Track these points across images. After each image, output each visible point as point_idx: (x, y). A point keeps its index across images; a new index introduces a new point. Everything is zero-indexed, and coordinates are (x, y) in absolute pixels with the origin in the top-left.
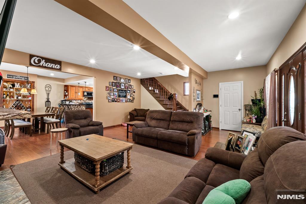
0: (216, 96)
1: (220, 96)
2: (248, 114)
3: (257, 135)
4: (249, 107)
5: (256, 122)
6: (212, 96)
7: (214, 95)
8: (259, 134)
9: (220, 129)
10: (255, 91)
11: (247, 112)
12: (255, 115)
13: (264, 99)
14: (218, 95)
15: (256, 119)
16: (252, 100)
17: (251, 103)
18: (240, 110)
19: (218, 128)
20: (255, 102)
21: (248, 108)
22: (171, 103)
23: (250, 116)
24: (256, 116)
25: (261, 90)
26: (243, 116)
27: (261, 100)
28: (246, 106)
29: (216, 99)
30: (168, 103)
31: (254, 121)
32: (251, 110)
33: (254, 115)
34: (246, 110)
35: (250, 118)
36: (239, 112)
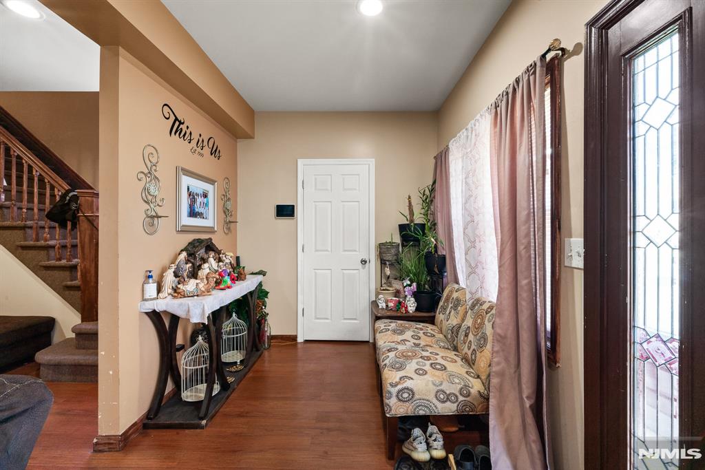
0: (285, 211)
1: (299, 211)
2: (389, 277)
3: (456, 405)
4: (393, 251)
5: (417, 309)
6: (273, 211)
7: (277, 206)
8: (461, 398)
9: (300, 340)
10: (409, 197)
11: (388, 271)
12: (412, 282)
13: (435, 224)
14: (294, 206)
15: (416, 295)
16: (402, 228)
17: (397, 239)
18: (366, 262)
19: (294, 338)
20: (410, 234)
21: (389, 257)
22: (68, 241)
23: (397, 285)
24: (414, 284)
25: (427, 193)
26: (373, 287)
27: (426, 226)
28: (382, 248)
29: (284, 222)
30: (52, 243)
31: (411, 305)
32: (397, 263)
33: (409, 283)
34: (383, 262)
35: (397, 293)
36: (361, 270)
